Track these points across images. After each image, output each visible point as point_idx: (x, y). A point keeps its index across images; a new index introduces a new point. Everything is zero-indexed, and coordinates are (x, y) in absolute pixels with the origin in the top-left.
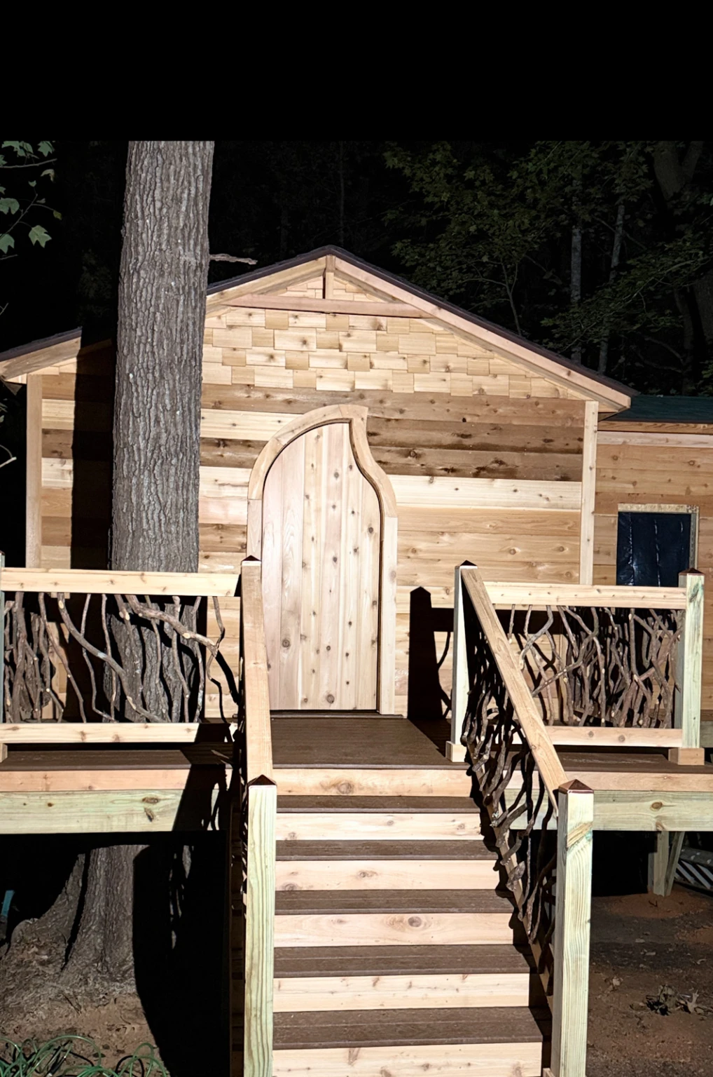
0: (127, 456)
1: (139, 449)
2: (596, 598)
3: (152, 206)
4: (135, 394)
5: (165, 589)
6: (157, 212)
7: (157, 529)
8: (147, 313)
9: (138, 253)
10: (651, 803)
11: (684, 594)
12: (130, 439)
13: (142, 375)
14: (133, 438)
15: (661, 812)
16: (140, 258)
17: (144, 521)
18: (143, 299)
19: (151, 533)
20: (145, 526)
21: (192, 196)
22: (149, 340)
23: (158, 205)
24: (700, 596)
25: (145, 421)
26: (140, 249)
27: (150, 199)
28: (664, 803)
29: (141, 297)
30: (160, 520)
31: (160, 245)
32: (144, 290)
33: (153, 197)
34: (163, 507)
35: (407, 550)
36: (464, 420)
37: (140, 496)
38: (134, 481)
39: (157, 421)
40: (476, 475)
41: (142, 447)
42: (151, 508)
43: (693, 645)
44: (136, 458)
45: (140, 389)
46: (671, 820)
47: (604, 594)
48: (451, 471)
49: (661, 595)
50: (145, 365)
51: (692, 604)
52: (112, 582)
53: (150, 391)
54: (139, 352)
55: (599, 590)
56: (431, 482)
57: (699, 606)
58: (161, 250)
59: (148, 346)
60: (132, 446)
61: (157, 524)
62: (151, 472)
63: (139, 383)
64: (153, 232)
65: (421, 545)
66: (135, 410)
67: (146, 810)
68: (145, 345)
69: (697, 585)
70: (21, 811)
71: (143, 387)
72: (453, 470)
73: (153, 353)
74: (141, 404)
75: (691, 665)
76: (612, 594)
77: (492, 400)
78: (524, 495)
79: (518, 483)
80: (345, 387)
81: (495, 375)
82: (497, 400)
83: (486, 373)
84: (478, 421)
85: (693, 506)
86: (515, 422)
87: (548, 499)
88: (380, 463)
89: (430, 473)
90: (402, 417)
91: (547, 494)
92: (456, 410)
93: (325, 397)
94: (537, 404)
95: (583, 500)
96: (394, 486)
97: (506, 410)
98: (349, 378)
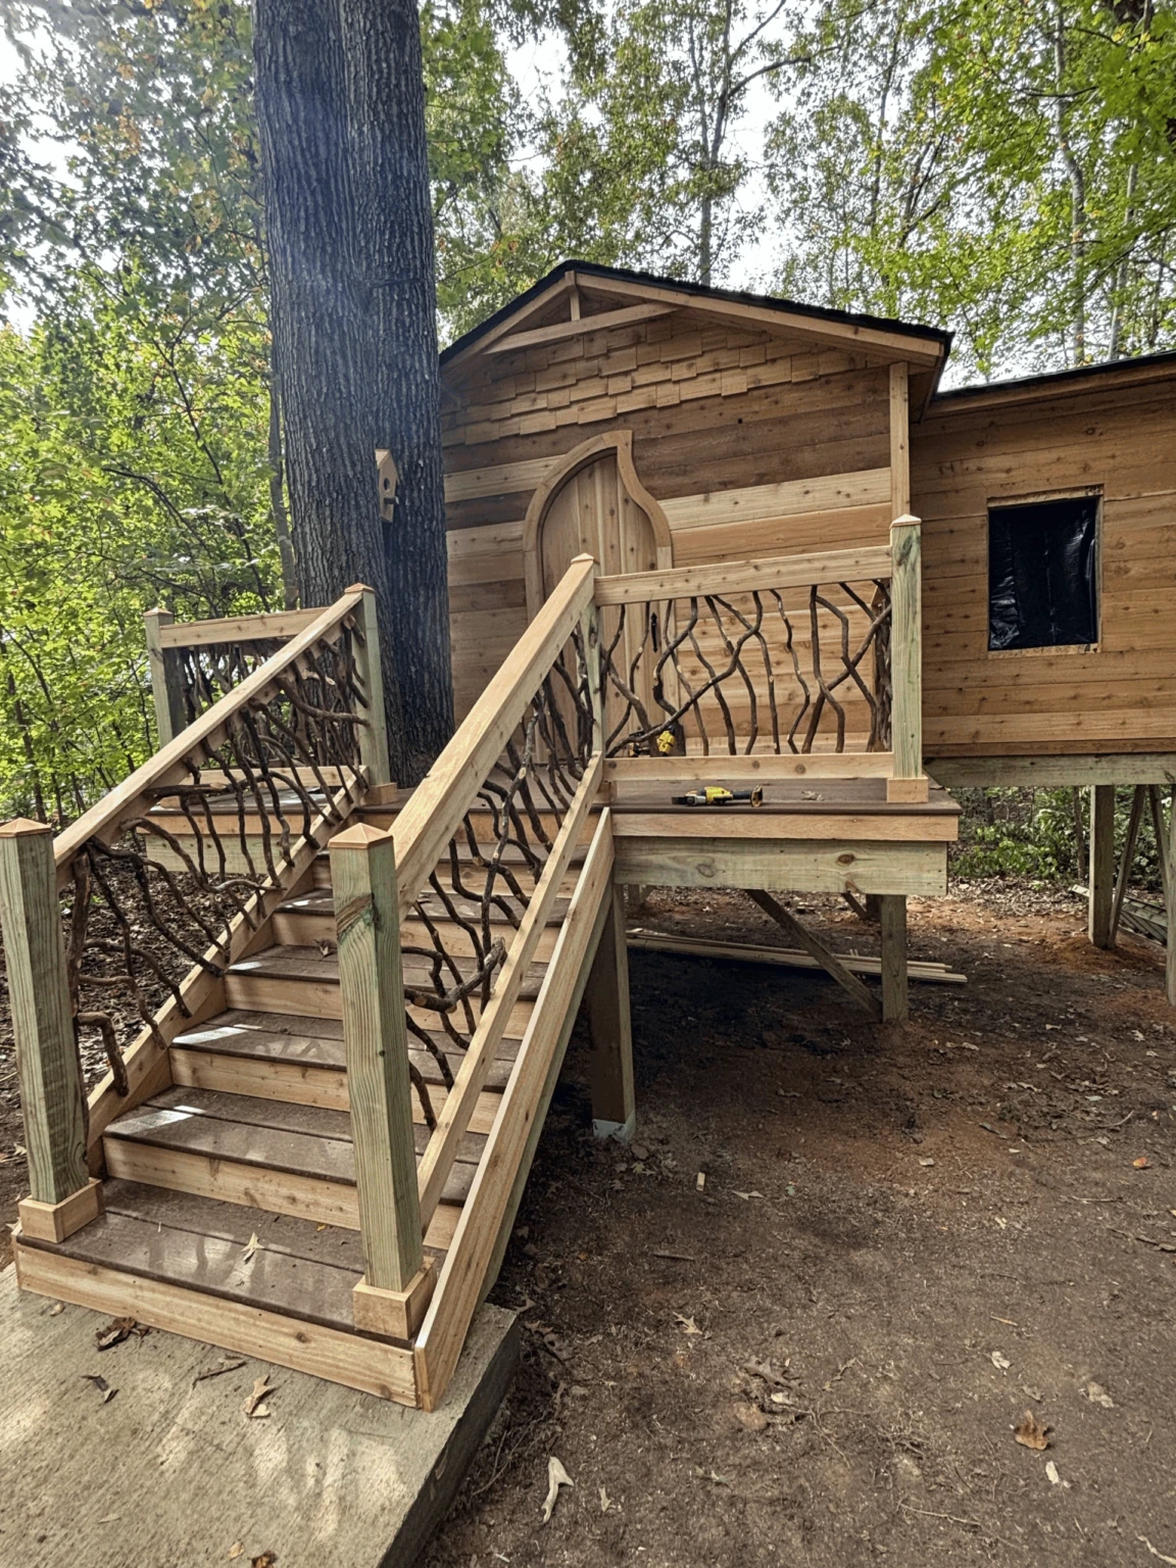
2: (754, 579)
5: (282, 630)
10: (839, 854)
11: (888, 554)
15: (853, 868)
21: (311, 211)
24: (915, 553)
28: (858, 856)
36: (740, 421)
40: (757, 483)
43: (907, 627)
46: (868, 879)
47: (766, 571)
48: (726, 485)
49: (851, 562)
51: (902, 568)
55: (756, 567)
56: (706, 500)
57: (913, 569)
69: (910, 538)
72: (731, 483)
75: (903, 660)
76: (774, 569)
77: (772, 390)
78: (817, 495)
79: (809, 483)
80: (608, 415)
81: (774, 361)
82: (778, 389)
83: (763, 360)
84: (756, 418)
85: (1093, 487)
86: (801, 410)
87: (848, 496)
88: (649, 489)
89: (705, 490)
90: (669, 433)
91: (846, 489)
92: (731, 411)
93: (588, 430)
94: (827, 382)
95: (894, 489)
96: (667, 513)
97: (789, 398)
98: (610, 403)
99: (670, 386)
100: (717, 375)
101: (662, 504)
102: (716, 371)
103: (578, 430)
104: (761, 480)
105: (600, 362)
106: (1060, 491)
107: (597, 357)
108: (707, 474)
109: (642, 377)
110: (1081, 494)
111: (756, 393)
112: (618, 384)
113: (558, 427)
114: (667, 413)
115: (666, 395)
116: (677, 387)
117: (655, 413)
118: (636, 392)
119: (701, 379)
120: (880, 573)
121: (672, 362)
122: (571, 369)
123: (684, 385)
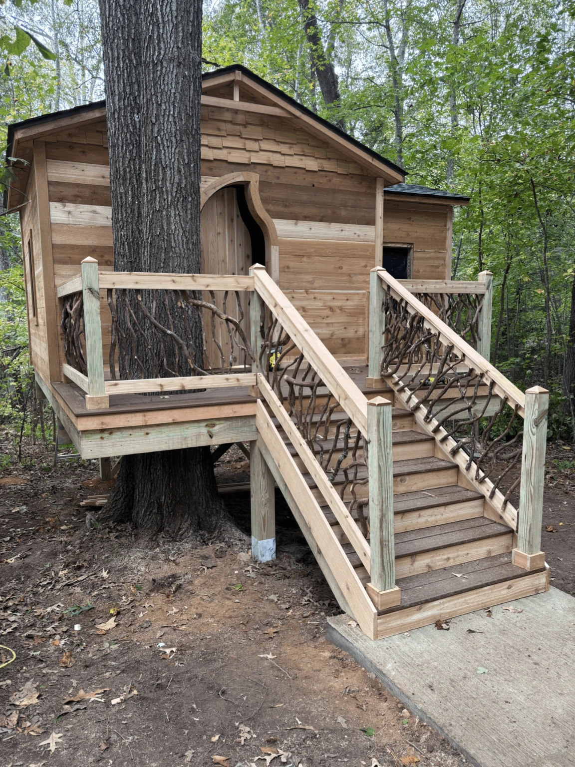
0: (158, 196)
1: (167, 191)
2: (445, 288)
3: (170, 15)
4: (163, 151)
5: (208, 286)
6: (174, 19)
7: (181, 246)
8: (169, 93)
9: (160, 49)
12: (160, 183)
13: (167, 138)
14: (163, 183)
16: (162, 52)
17: (173, 240)
18: (166, 83)
19: (177, 249)
20: (173, 245)
22: (172, 113)
23: (175, 14)
25: (170, 170)
26: (162, 45)
27: (168, 9)
29: (164, 80)
30: (183, 241)
31: (177, 43)
32: (166, 76)
33: (171, 8)
34: (184, 232)
35: (284, 267)
36: (313, 186)
37: (169, 224)
38: (164, 213)
39: (179, 171)
41: (169, 189)
42: (177, 232)
44: (165, 197)
45: (166, 148)
48: (306, 218)
50: (169, 131)
52: (174, 281)
53: (173, 149)
54: (164, 121)
56: (296, 224)
58: (178, 47)
59: (171, 117)
60: (162, 188)
61: (181, 244)
62: (176, 207)
63: (165, 143)
64: (171, 33)
65: (291, 264)
66: (163, 163)
67: (209, 432)
68: (169, 116)
70: (128, 439)
71: (168, 147)
72: (308, 217)
73: (175, 122)
74: (167, 158)
77: (328, 173)
78: (346, 233)
79: (343, 226)
80: (245, 161)
81: (330, 159)
82: (331, 174)
83: (325, 157)
84: (320, 186)
85: (410, 244)
86: (341, 188)
87: (359, 236)
88: (268, 211)
89: (296, 218)
90: (278, 181)
91: (358, 233)
92: (309, 179)
93: (233, 167)
94: (352, 177)
95: (376, 236)
96: (276, 227)
97: (336, 180)
98: (247, 155)
99: (279, 155)
100: (304, 158)
101: (275, 221)
102: (303, 155)
103: (225, 164)
104: (321, 220)
105: (241, 128)
106: (399, 243)
107: (239, 124)
108: (296, 210)
109: (265, 145)
110: (405, 246)
111: (321, 173)
112: (250, 145)
113: (215, 160)
114: (278, 170)
115: (277, 160)
116: (283, 158)
117: (270, 168)
118: (261, 153)
119: (295, 156)
120: (480, 291)
121: (282, 143)
122: (223, 126)
123: (287, 157)
